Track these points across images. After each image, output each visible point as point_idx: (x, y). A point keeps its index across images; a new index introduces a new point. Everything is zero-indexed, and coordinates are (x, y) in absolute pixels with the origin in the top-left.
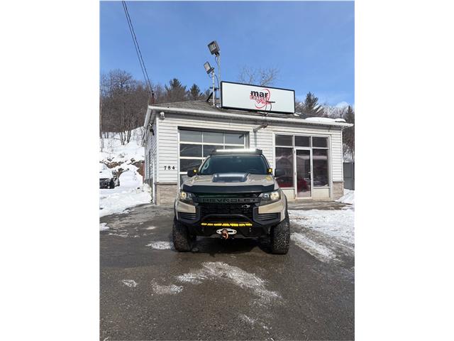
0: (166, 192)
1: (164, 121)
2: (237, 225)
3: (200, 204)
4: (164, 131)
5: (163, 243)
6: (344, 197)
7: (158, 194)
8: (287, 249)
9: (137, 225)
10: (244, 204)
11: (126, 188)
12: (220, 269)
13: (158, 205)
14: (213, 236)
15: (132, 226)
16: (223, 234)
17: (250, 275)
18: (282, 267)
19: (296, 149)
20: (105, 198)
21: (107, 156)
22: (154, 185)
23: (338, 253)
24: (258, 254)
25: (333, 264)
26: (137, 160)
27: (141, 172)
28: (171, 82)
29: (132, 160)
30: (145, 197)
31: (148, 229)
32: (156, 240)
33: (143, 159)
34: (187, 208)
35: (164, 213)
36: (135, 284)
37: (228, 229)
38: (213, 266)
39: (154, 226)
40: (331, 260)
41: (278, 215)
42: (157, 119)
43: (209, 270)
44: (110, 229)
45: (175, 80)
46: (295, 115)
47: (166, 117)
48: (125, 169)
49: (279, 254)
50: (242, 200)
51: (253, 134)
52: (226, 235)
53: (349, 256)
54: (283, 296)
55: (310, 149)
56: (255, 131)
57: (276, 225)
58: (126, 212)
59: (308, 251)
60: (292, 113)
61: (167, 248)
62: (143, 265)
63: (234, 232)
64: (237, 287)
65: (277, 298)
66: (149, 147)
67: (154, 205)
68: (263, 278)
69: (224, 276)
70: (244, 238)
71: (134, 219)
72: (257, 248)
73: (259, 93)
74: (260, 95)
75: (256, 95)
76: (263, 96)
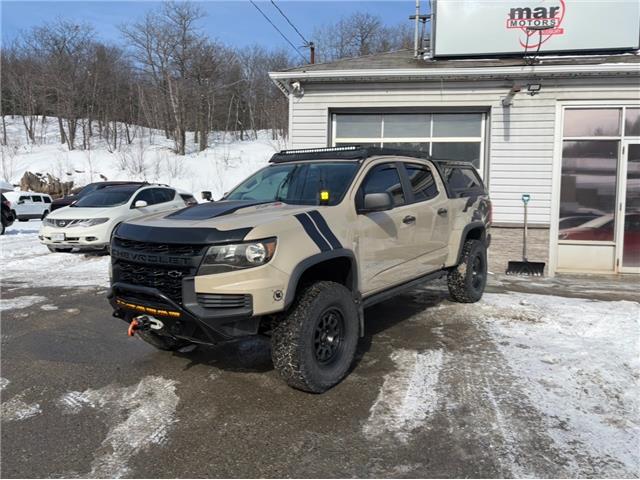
1: (303, 99)
4: (302, 120)
10: (170, 268)
19: (627, 141)
37: (150, 318)
41: (245, 300)
42: (290, 96)
46: (639, 52)
47: (306, 91)
51: (501, 110)
56: (506, 105)
60: (631, 50)
63: (158, 325)
73: (533, 11)
74: (536, 15)
75: (525, 16)
76: (544, 16)
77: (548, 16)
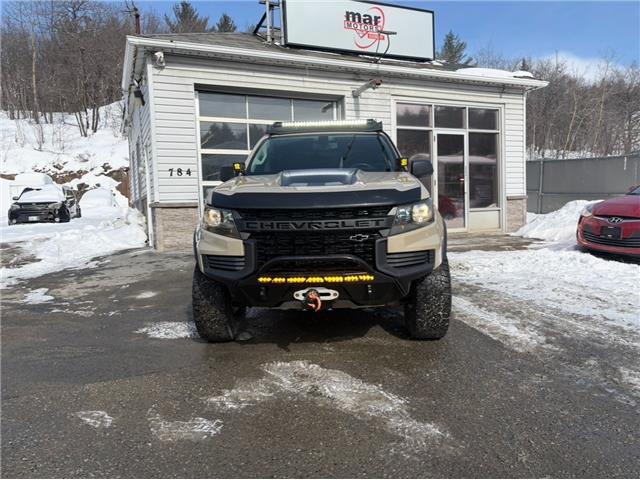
0: (174, 223)
1: (164, 72)
2: (339, 279)
3: (254, 234)
4: (166, 94)
5: (173, 324)
6: (526, 227)
7: (160, 227)
8: (444, 329)
9: (116, 290)
10: (354, 232)
11: (95, 221)
12: (303, 377)
13: (161, 249)
14: (286, 306)
15: (105, 293)
16: (308, 300)
17: (372, 389)
18: (436, 367)
19: (436, 131)
20: (48, 239)
21: (53, 158)
22: (149, 210)
23: (547, 334)
24: (379, 341)
25: (544, 355)
26: (115, 167)
27: (124, 190)
28: (176, 8)
29: (106, 167)
30: (133, 235)
31: (139, 297)
32: (157, 320)
33: (127, 164)
34: (224, 245)
35: (172, 265)
36: (109, 420)
37: (319, 290)
38: (285, 372)
39: (153, 290)
40: (539, 349)
41: (429, 255)
42: (150, 67)
43: (277, 379)
44: (56, 300)
45: (184, 5)
46: (435, 63)
47: (167, 62)
48: (91, 186)
49: (426, 339)
50: (351, 223)
51: (352, 100)
52: (315, 302)
53: (572, 339)
54: (454, 431)
55: (465, 132)
56: (356, 96)
57: (423, 278)
58: (92, 265)
59: (485, 331)
60: (428, 60)
61: (183, 334)
62: (128, 375)
63: (333, 295)
64: (347, 417)
65: (443, 440)
66: (136, 134)
67: (152, 250)
68: (401, 393)
69: (314, 392)
70: (355, 307)
71: (110, 278)
72: (377, 329)
73: (362, 17)
74: (364, 20)
75: (357, 20)
76: (370, 23)
77: (373, 23)
